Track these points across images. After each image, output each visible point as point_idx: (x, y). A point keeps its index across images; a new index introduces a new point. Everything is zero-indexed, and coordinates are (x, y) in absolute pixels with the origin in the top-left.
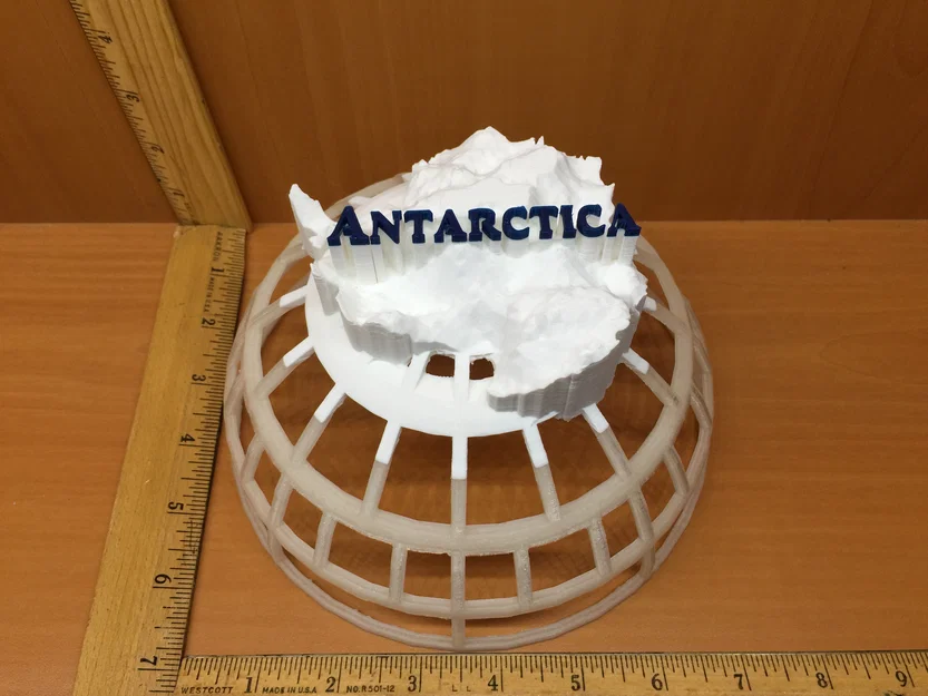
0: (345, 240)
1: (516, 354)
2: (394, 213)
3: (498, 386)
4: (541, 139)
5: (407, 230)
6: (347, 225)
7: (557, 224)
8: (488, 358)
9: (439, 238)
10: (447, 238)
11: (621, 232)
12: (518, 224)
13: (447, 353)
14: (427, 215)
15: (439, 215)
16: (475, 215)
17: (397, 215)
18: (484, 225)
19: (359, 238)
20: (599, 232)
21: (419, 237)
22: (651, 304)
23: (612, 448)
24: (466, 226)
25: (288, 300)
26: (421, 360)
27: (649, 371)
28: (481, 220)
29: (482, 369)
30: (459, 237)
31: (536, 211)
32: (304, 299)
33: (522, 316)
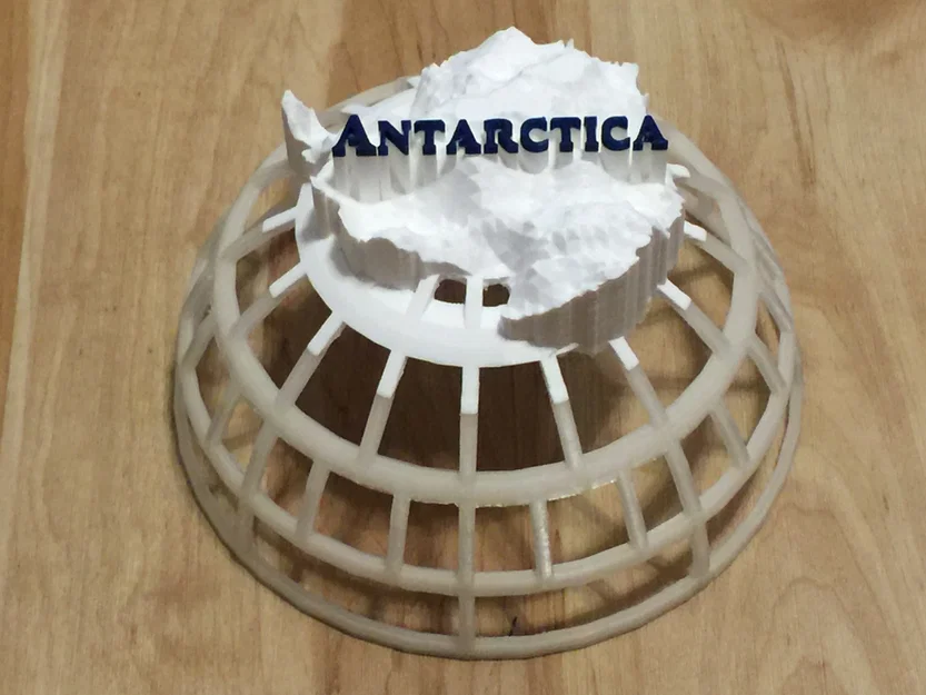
0: (350, 151)
1: (532, 273)
3: (513, 311)
4: (571, 42)
8: (503, 283)
13: (458, 277)
25: (273, 223)
26: (430, 283)
27: (690, 307)
32: (293, 221)
33: (539, 234)
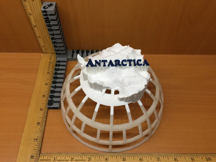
0: (90, 66)
1: (124, 89)
2: (99, 60)
3: (120, 96)
4: (129, 46)
5: (102, 64)
6: (90, 63)
7: (132, 63)
8: (118, 90)
9: (109, 66)
10: (110, 66)
11: (145, 65)
12: (125, 63)
13: (110, 89)
14: (106, 61)
15: (108, 61)
16: (116, 61)
17: (100, 61)
18: (118, 63)
19: (92, 65)
20: (141, 65)
21: (104, 65)
22: (151, 80)
23: (143, 109)
24: (114, 63)
25: (76, 78)
26: (104, 90)
27: (151, 93)
28: (117, 62)
29: (117, 92)
30: (113, 65)
31: (128, 60)
32: (79, 77)
33: (125, 82)
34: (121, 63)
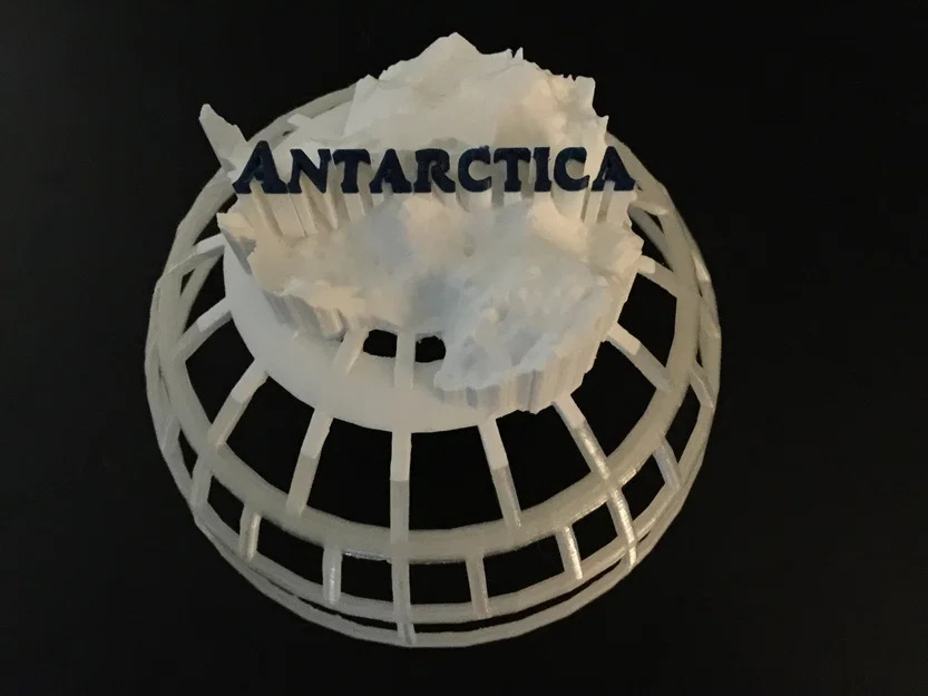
0: (257, 186)
4: (520, 52)
7: (529, 171)
8: (438, 336)
10: (386, 187)
11: (610, 185)
12: (476, 171)
13: (388, 328)
23: (589, 445)
24: (410, 172)
25: (205, 246)
32: (223, 247)
34: (453, 172)
